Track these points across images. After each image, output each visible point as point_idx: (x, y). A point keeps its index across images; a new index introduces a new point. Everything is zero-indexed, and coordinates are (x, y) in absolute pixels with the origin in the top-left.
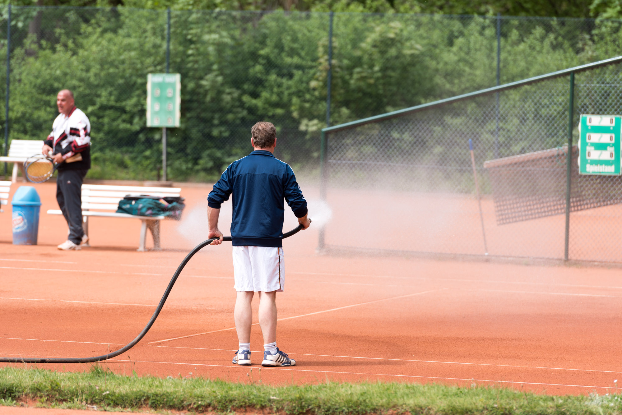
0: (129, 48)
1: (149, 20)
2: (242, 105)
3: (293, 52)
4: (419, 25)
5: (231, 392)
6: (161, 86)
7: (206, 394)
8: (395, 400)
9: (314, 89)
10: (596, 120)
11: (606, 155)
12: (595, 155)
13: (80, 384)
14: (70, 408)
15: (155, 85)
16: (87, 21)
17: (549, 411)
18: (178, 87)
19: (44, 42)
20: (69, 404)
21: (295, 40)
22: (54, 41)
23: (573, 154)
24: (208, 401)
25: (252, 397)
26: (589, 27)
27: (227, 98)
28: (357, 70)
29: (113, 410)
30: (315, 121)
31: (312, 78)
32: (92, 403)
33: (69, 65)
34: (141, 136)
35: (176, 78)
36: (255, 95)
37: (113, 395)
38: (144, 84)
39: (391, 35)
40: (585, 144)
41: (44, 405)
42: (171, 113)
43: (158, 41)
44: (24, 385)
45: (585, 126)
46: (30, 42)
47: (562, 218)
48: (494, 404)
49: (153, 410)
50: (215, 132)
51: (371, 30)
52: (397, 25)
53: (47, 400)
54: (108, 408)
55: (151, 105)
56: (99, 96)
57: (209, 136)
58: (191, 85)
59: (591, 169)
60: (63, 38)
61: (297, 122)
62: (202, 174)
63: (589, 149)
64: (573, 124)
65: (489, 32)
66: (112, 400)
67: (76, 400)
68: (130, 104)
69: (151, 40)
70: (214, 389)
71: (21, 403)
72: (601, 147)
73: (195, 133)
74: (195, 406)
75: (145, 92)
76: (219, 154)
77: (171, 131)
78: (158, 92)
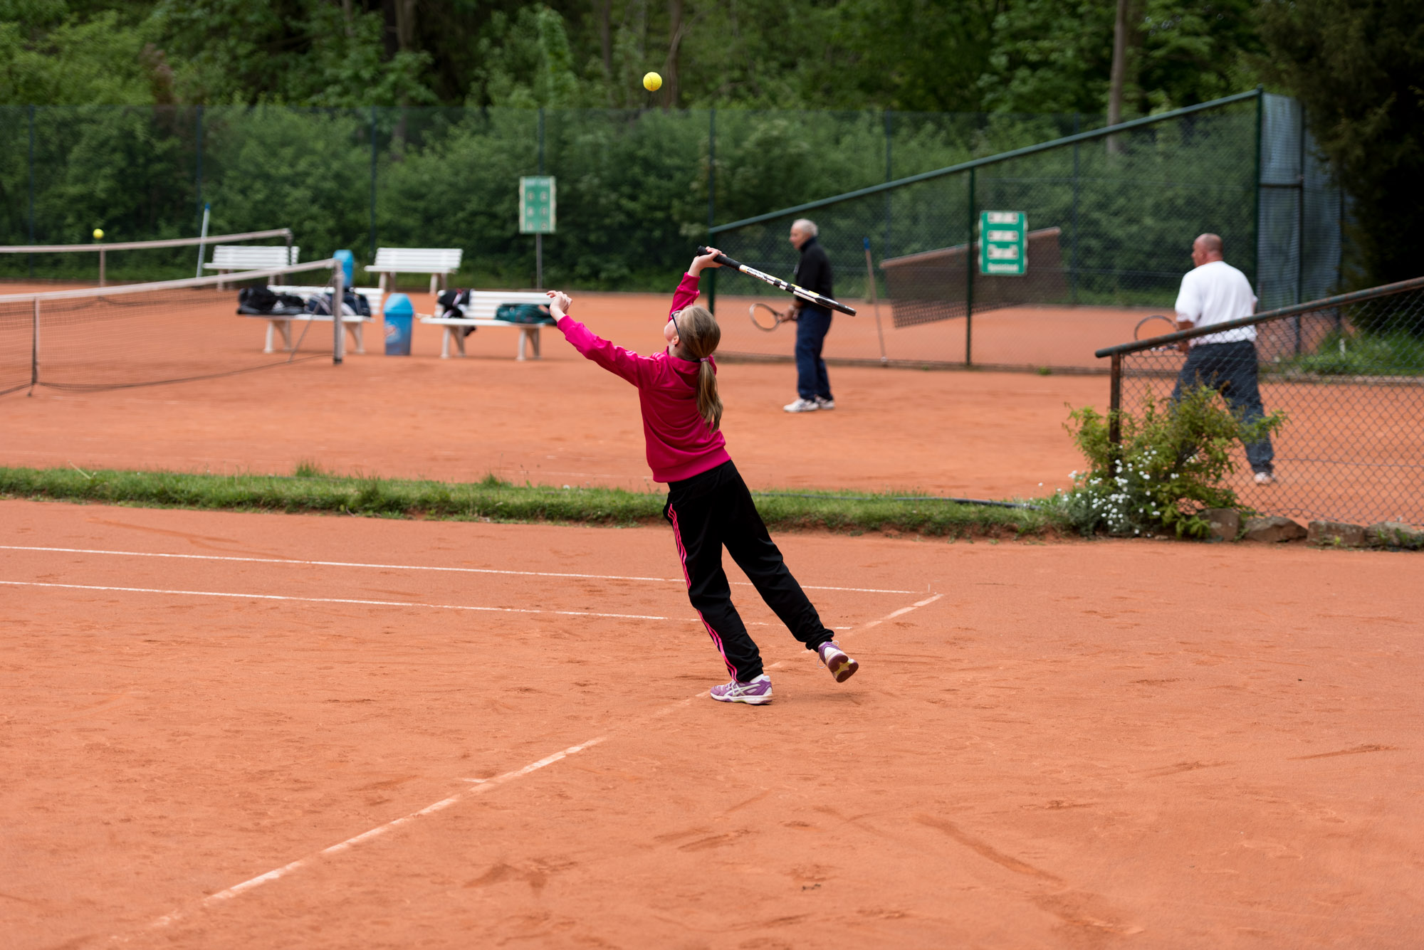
0: (500, 150)
1: (521, 121)
2: (619, 208)
3: (671, 153)
4: (804, 123)
5: (632, 502)
6: (535, 190)
7: (605, 504)
8: (807, 508)
9: (696, 191)
10: (998, 217)
11: (1009, 254)
12: (997, 253)
13: (471, 495)
14: (461, 520)
15: (529, 189)
16: (455, 123)
17: (972, 516)
18: (553, 190)
19: (411, 147)
20: (460, 517)
21: (673, 140)
22: (421, 145)
23: (973, 254)
24: (608, 511)
25: (655, 506)
26: (982, 122)
27: (603, 201)
28: (741, 170)
29: (507, 521)
30: (696, 225)
31: (693, 179)
32: (486, 515)
33: (437, 169)
34: (515, 243)
35: (550, 182)
36: (633, 198)
37: (506, 505)
38: (517, 189)
39: (775, 133)
40: (986, 243)
41: (434, 517)
42: (546, 218)
43: (531, 142)
44: (411, 496)
45: (986, 224)
46: (397, 144)
47: (963, 320)
48: (912, 510)
49: (549, 522)
50: (593, 237)
51: (754, 129)
52: (782, 123)
53: (437, 512)
54: (502, 520)
55: (525, 211)
56: (469, 201)
57: (585, 242)
58: (566, 188)
59: (993, 269)
60: (430, 141)
61: (677, 226)
62: (578, 282)
63: (991, 247)
64: (973, 220)
65: (878, 130)
66: (505, 512)
67: (467, 511)
68: (502, 208)
69: (524, 142)
70: (614, 499)
71: (409, 516)
72: (1003, 245)
73: (571, 239)
74: (595, 517)
75: (517, 197)
76: (595, 260)
77: (546, 237)
78: (531, 196)
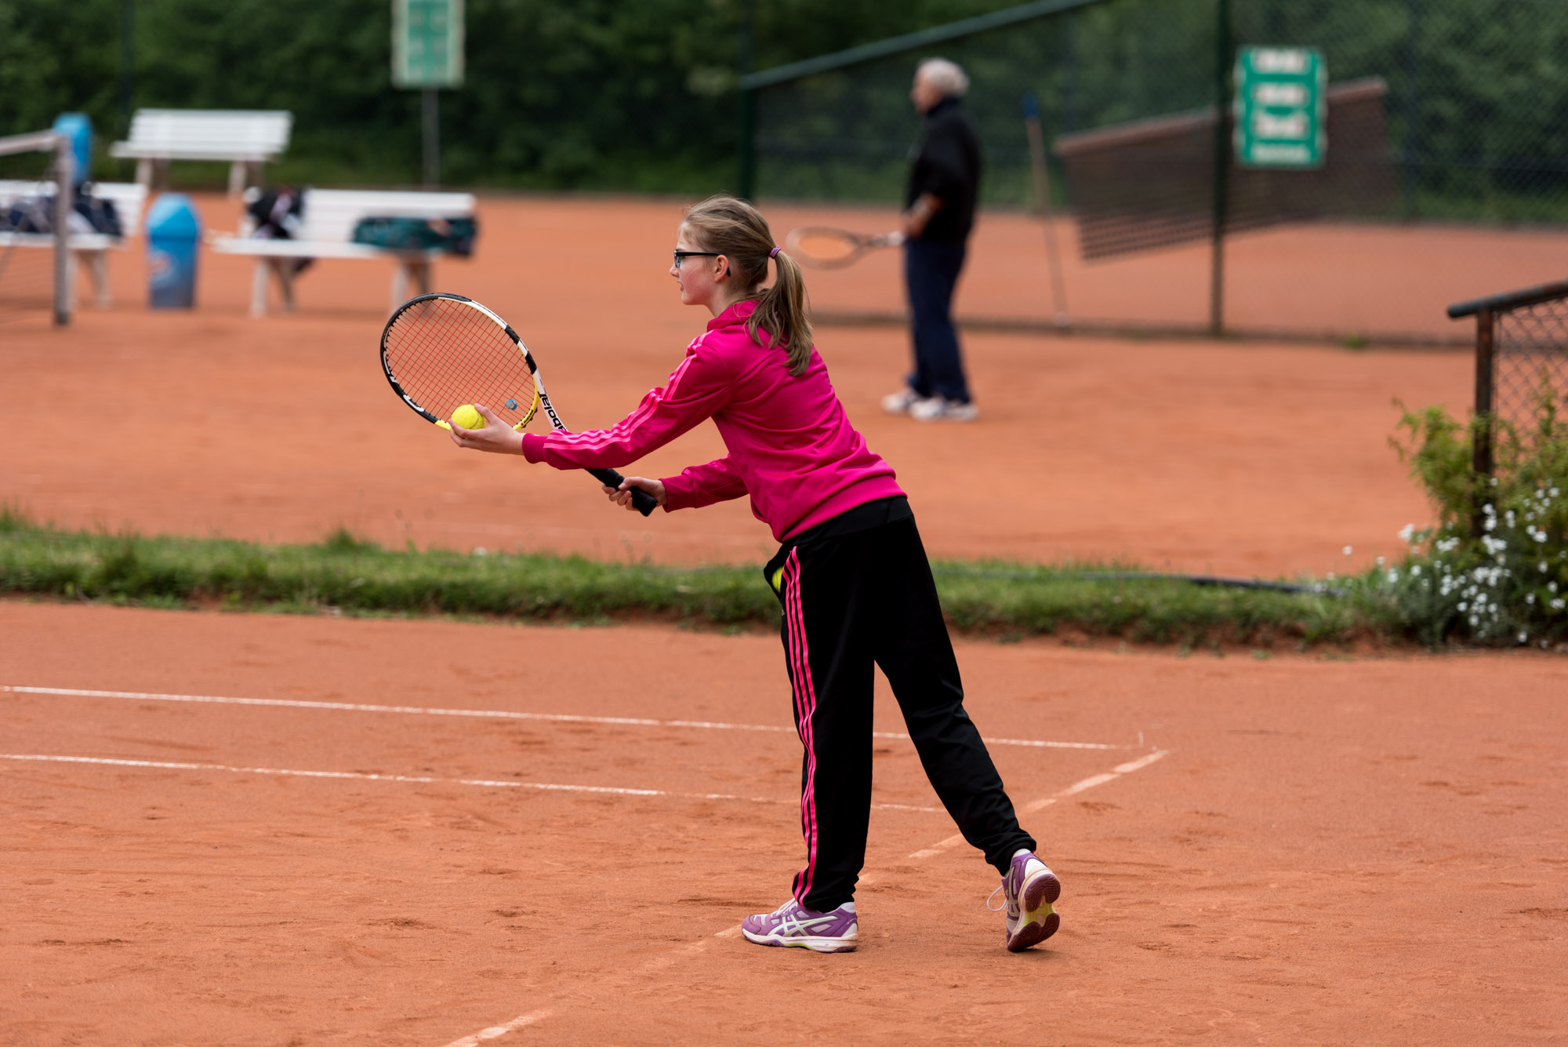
7: (551, 583)
9: (716, 9)
10: (1271, 60)
11: (1290, 127)
12: (1268, 126)
13: (306, 566)
18: (455, 7)
20: (284, 606)
23: (1225, 127)
24: (556, 596)
27: (548, 27)
32: (332, 602)
36: (604, 22)
37: (370, 585)
38: (390, 3)
40: (1250, 106)
41: (238, 607)
42: (444, 57)
44: (197, 568)
45: (1249, 70)
49: (448, 616)
50: (529, 93)
53: (243, 597)
54: (362, 612)
56: (302, 26)
57: (515, 102)
59: (1262, 155)
63: (1259, 115)
66: (368, 596)
67: (298, 596)
70: (567, 574)
71: (192, 603)
72: (1280, 111)
74: (532, 606)
75: (389, 19)
77: (445, 94)
78: (418, 18)
